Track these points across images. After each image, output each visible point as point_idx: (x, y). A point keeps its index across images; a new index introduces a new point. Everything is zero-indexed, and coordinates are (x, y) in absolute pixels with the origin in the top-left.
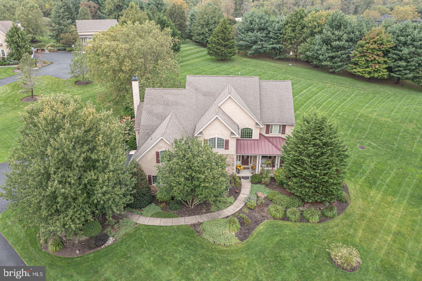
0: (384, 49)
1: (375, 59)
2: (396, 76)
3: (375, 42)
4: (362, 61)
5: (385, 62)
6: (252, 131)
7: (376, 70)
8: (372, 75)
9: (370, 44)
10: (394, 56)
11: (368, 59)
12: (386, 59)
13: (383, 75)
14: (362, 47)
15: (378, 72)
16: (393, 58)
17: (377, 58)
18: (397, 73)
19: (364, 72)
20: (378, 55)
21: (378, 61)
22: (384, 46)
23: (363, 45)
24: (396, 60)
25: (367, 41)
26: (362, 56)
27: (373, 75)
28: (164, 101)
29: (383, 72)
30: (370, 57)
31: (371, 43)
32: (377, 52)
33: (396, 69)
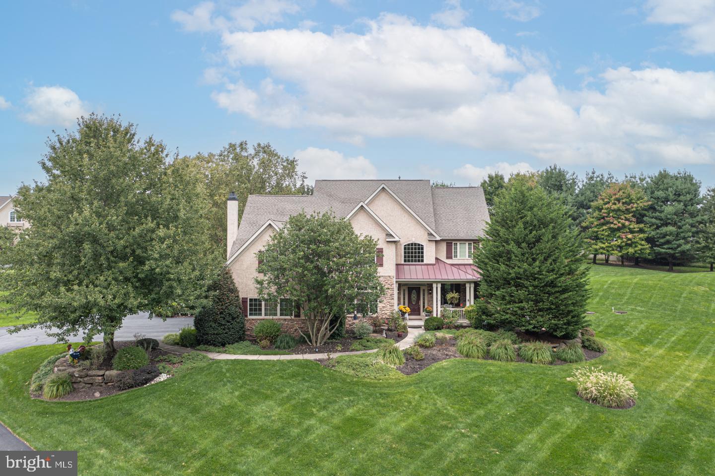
0: (634, 209)
1: (623, 225)
2: (664, 250)
3: (618, 200)
4: (604, 231)
5: (641, 231)
6: (422, 249)
7: (629, 242)
8: (624, 252)
9: (611, 204)
10: (654, 220)
11: (612, 226)
12: (642, 226)
13: (642, 249)
14: (600, 209)
15: (634, 246)
16: (653, 225)
17: (627, 223)
18: (664, 246)
19: (611, 249)
20: (627, 219)
21: (629, 229)
22: (635, 205)
23: (600, 207)
24: (658, 228)
25: (606, 200)
26: (603, 224)
27: (626, 252)
28: (277, 210)
29: (641, 245)
30: (615, 222)
31: (613, 202)
32: (625, 215)
33: (662, 241)
